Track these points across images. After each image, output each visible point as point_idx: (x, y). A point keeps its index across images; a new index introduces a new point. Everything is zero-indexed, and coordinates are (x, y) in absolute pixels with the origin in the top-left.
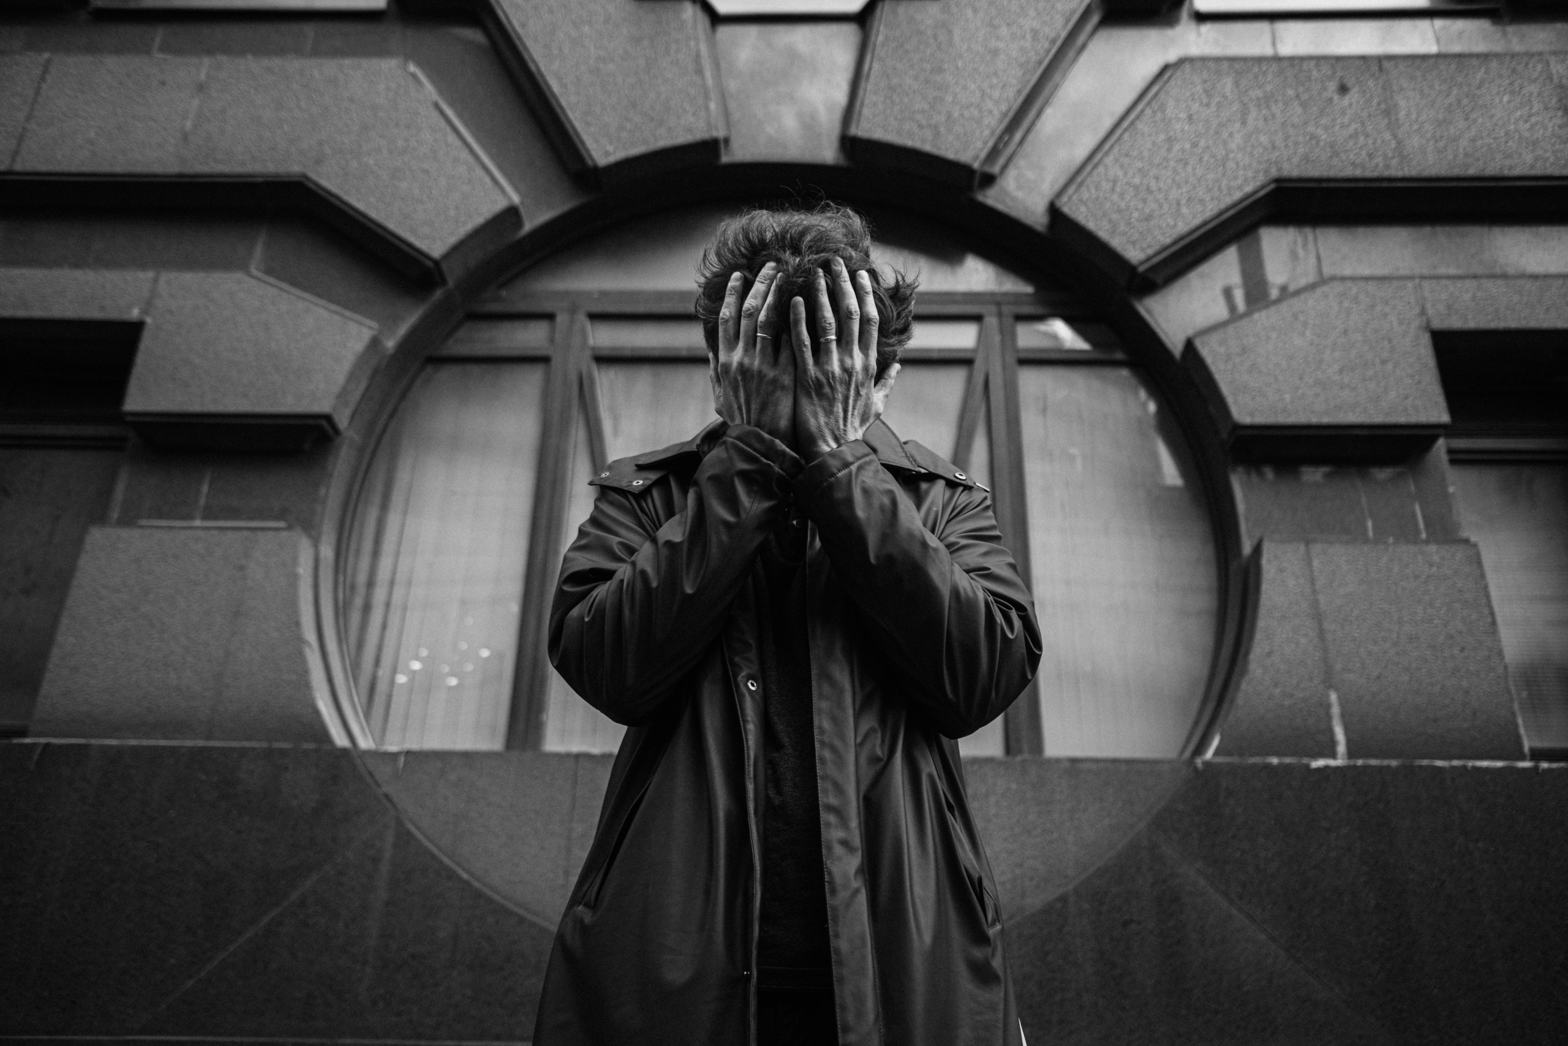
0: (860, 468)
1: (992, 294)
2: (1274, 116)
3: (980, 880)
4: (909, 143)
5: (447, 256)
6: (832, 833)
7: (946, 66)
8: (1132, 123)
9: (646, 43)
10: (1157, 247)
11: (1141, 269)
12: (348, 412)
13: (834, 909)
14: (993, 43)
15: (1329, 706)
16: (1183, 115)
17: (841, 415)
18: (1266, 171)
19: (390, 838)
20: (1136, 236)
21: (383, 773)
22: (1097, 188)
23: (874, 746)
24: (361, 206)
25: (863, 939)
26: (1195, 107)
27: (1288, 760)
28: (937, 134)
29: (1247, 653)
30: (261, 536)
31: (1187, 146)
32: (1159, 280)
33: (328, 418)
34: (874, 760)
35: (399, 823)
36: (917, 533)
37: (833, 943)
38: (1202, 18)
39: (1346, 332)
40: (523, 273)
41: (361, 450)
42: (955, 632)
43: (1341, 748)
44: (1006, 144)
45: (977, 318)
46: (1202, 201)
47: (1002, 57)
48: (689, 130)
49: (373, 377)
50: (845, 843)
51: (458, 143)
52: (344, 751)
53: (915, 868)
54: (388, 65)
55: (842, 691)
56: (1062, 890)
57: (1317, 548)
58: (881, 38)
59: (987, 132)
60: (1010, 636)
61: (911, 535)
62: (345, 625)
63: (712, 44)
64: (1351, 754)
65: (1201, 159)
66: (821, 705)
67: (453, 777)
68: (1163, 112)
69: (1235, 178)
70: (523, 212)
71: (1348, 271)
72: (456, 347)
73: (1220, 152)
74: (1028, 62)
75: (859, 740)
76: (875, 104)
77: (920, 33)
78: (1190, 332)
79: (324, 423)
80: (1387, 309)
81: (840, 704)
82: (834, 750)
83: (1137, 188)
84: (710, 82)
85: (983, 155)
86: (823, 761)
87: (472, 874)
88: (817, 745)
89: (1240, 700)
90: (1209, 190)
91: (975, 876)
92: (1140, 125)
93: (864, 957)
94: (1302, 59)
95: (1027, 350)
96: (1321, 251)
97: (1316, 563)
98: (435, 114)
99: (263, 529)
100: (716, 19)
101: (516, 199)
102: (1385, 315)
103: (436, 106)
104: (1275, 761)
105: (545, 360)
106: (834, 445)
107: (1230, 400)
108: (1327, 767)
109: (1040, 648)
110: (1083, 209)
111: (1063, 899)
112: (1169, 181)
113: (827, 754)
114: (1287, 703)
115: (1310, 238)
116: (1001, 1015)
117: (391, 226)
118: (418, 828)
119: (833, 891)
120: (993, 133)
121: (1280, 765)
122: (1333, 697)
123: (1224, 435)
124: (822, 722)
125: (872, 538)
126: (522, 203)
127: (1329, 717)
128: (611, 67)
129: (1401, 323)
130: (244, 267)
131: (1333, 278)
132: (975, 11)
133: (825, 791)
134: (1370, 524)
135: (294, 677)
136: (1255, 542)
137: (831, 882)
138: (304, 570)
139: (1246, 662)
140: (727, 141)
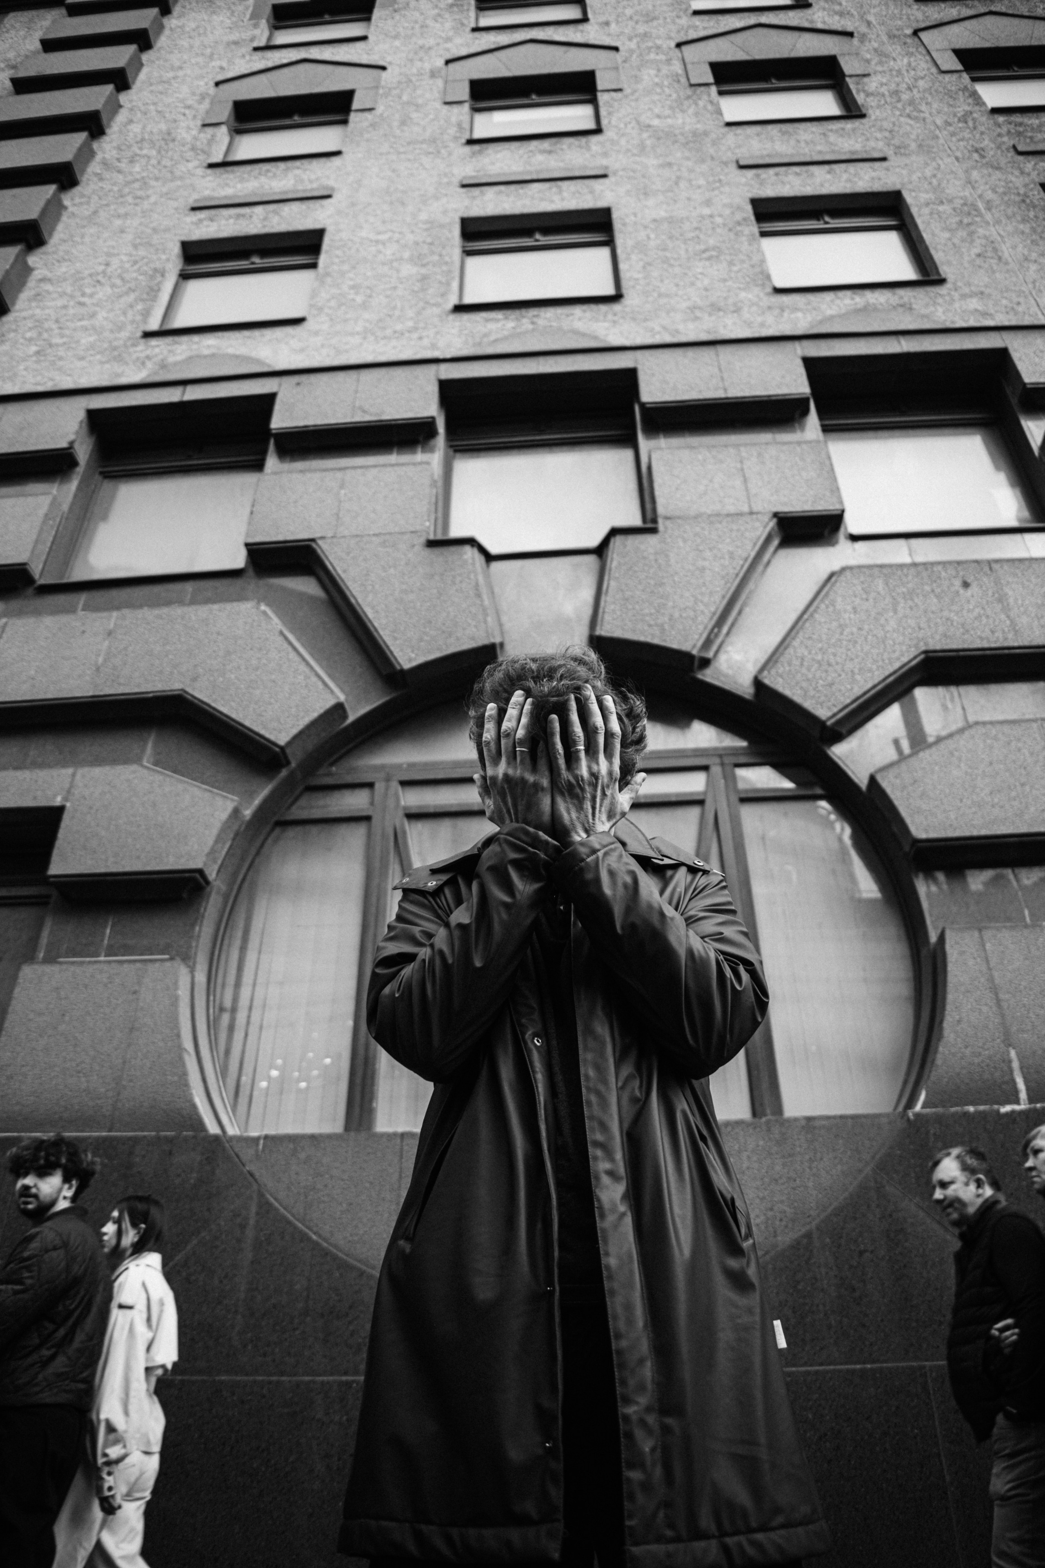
0: (606, 854)
1: (716, 749)
2: (917, 605)
3: (733, 1200)
4: (642, 639)
5: (289, 743)
6: (601, 1165)
7: (665, 581)
8: (812, 615)
9: (437, 578)
10: (840, 707)
11: (829, 723)
12: (216, 867)
13: (604, 1231)
14: (700, 563)
15: (1010, 1061)
16: (849, 608)
17: (590, 811)
18: (916, 646)
19: (254, 1209)
20: (823, 698)
21: (247, 1154)
22: (790, 664)
23: (633, 1089)
24: (225, 710)
25: (630, 1257)
26: (857, 601)
27: (982, 1108)
28: (663, 630)
29: (941, 1022)
30: (151, 967)
31: (855, 630)
32: (844, 731)
33: (200, 872)
34: (634, 1100)
35: (261, 1195)
36: (656, 905)
37: (604, 1261)
38: (854, 538)
39: (991, 764)
40: (348, 753)
41: (226, 897)
42: (691, 984)
43: (1023, 1095)
44: (717, 635)
45: (705, 768)
46: (870, 670)
47: (708, 572)
48: (473, 639)
49: (234, 839)
50: (611, 1173)
51: (297, 658)
52: (216, 1138)
53: (674, 1191)
54: (246, 607)
55: (603, 1044)
56: (808, 1227)
57: (987, 934)
58: (614, 564)
59: (701, 627)
60: (738, 988)
61: (650, 906)
62: (215, 1035)
63: (487, 576)
64: (1031, 1100)
65: (866, 639)
66: (586, 1057)
67: (302, 1156)
68: (833, 605)
69: (894, 651)
70: (347, 706)
71: (987, 718)
72: (298, 812)
73: (881, 634)
74: (727, 574)
75: (620, 1084)
76: (614, 611)
77: (644, 558)
78: (872, 770)
79: (197, 876)
80: (1020, 745)
81: (602, 1054)
82: (598, 1093)
83: (819, 663)
84: (486, 602)
85: (700, 644)
86: (589, 1103)
87: (320, 1236)
88: (584, 1090)
89: (939, 1061)
90: (875, 661)
91: (728, 1197)
92: (817, 616)
93: (631, 1272)
94: (933, 564)
95: (746, 791)
96: (965, 702)
97: (988, 946)
98: (280, 639)
99: (151, 961)
100: (490, 558)
101: (342, 698)
102: (1019, 750)
103: (281, 633)
104: (971, 1109)
105: (368, 819)
106: (584, 835)
107: (908, 821)
108: (1013, 1112)
109: (767, 996)
110: (780, 680)
111: (808, 1235)
112: (844, 657)
113: (593, 1098)
114: (976, 1060)
115: (955, 693)
116: (757, 1318)
117: (247, 723)
118: (276, 1199)
119: (603, 1216)
120: (705, 628)
121: (976, 1112)
122: (1013, 1054)
123: (907, 848)
124: (587, 1071)
125: (618, 911)
126: (346, 700)
127: (1011, 1071)
128: (411, 597)
129: (1032, 754)
130: (138, 760)
131: (977, 723)
132: (685, 541)
133: (593, 1130)
134: (1026, 912)
135: (176, 1078)
136: (939, 931)
137: (601, 1208)
138: (183, 993)
139: (941, 1029)
140: (502, 645)
